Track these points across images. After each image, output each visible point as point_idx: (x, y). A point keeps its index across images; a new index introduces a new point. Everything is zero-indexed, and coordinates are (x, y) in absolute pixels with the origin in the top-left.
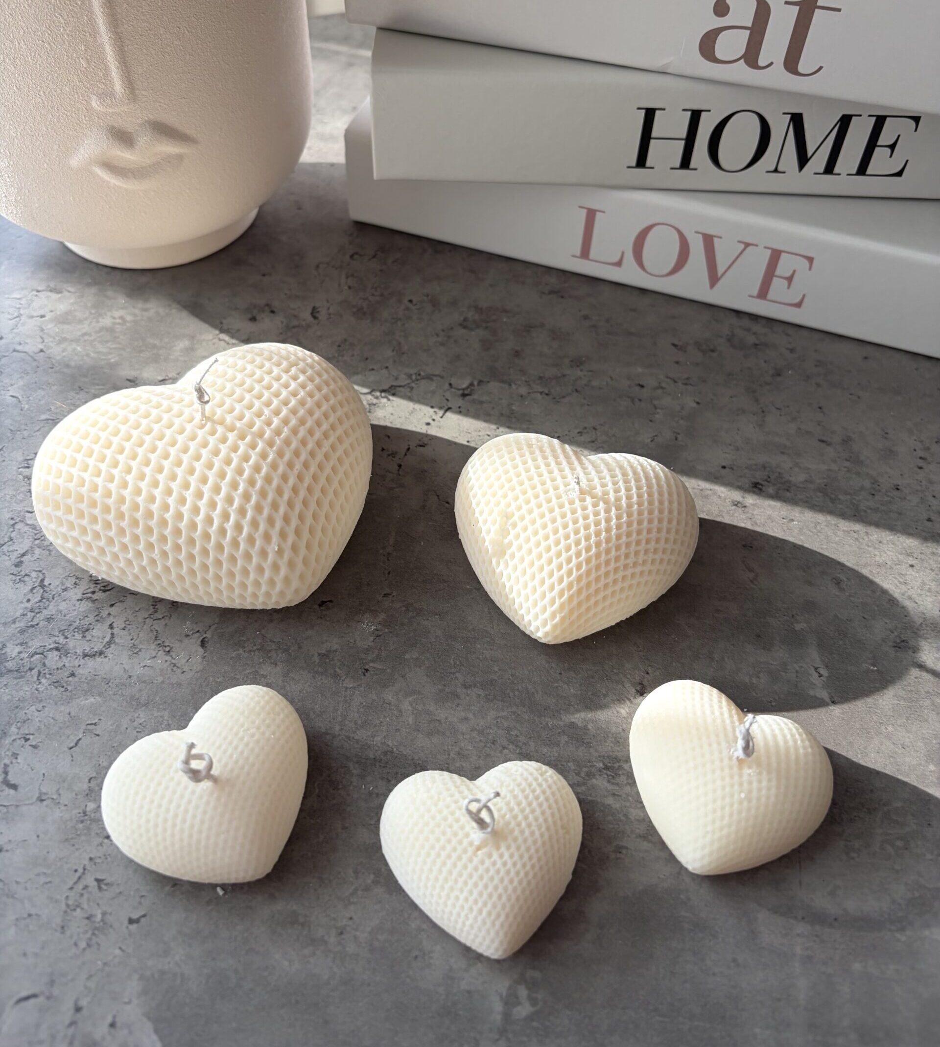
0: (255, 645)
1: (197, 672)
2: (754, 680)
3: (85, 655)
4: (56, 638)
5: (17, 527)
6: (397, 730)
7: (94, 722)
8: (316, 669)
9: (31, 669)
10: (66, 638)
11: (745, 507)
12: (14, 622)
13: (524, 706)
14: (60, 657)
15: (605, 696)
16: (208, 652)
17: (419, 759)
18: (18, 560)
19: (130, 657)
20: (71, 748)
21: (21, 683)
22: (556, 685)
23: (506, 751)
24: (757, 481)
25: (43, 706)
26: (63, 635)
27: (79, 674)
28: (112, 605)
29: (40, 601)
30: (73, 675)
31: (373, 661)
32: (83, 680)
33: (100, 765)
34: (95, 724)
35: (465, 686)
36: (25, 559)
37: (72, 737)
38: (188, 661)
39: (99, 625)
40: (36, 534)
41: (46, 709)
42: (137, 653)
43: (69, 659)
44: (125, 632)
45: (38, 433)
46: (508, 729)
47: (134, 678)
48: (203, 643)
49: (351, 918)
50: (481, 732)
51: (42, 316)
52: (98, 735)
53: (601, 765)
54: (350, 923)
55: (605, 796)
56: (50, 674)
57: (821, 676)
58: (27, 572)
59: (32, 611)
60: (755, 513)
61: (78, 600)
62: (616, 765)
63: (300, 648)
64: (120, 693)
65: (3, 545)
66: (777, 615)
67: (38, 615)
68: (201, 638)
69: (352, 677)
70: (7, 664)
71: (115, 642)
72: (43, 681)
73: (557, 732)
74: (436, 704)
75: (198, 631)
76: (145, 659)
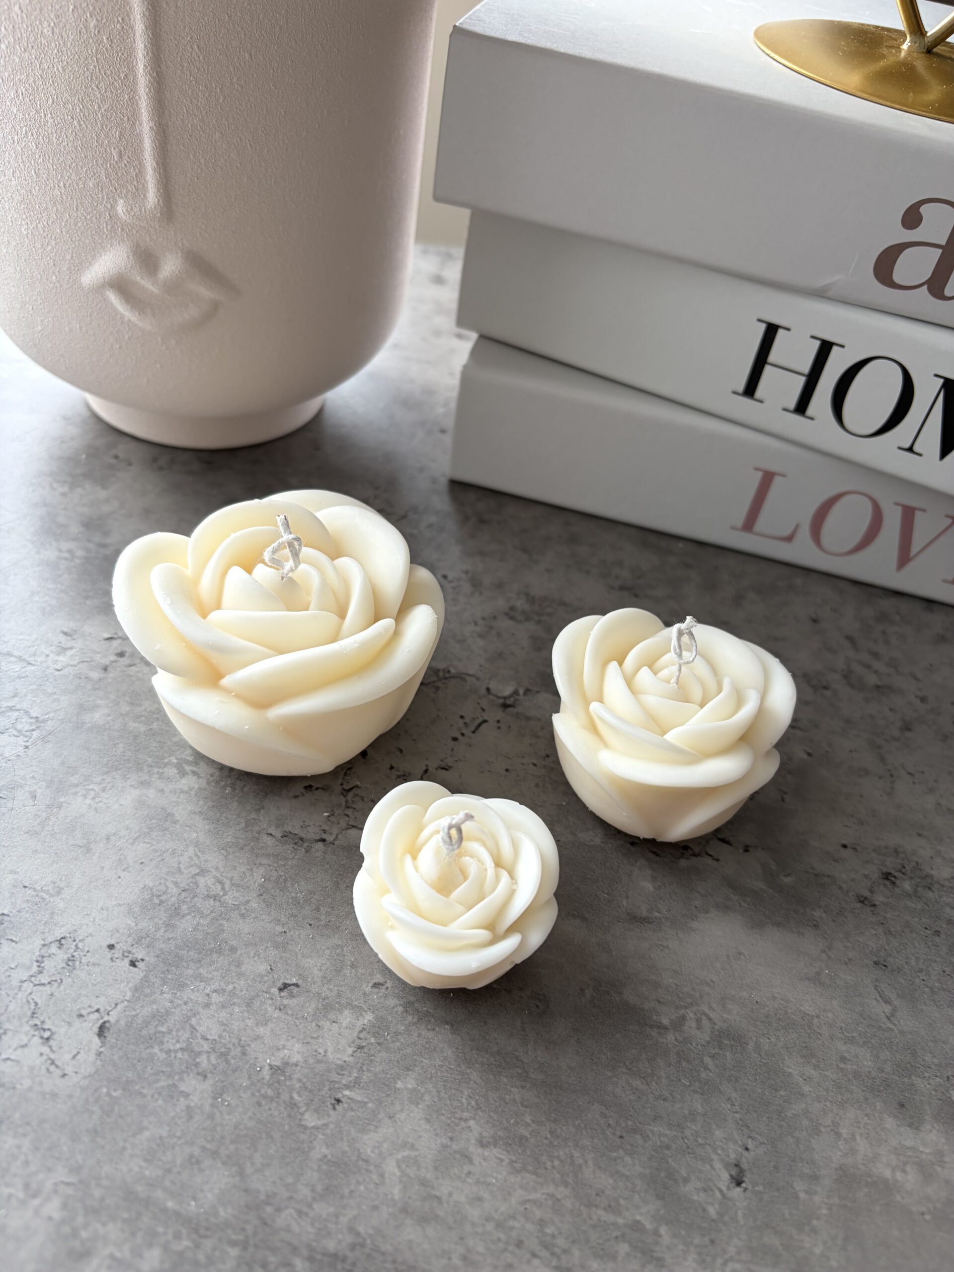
0: (178, 1041)
1: (85, 1078)
2: (899, 1175)
6: (375, 1208)
8: (263, 1092)
11: (874, 905)
13: (566, 1186)
15: (686, 1180)
16: (108, 1045)
22: (615, 1154)
23: (536, 1262)
24: (889, 871)
31: (347, 1087)
35: (482, 1144)
38: (74, 1057)
46: (542, 1223)
48: (102, 1031)
50: (499, 1225)
60: (888, 915)
63: (244, 1053)
66: (927, 1075)
68: (101, 1021)
69: (316, 1111)
73: (615, 1234)
74: (436, 1168)
75: (98, 1011)
76: (10, 1047)
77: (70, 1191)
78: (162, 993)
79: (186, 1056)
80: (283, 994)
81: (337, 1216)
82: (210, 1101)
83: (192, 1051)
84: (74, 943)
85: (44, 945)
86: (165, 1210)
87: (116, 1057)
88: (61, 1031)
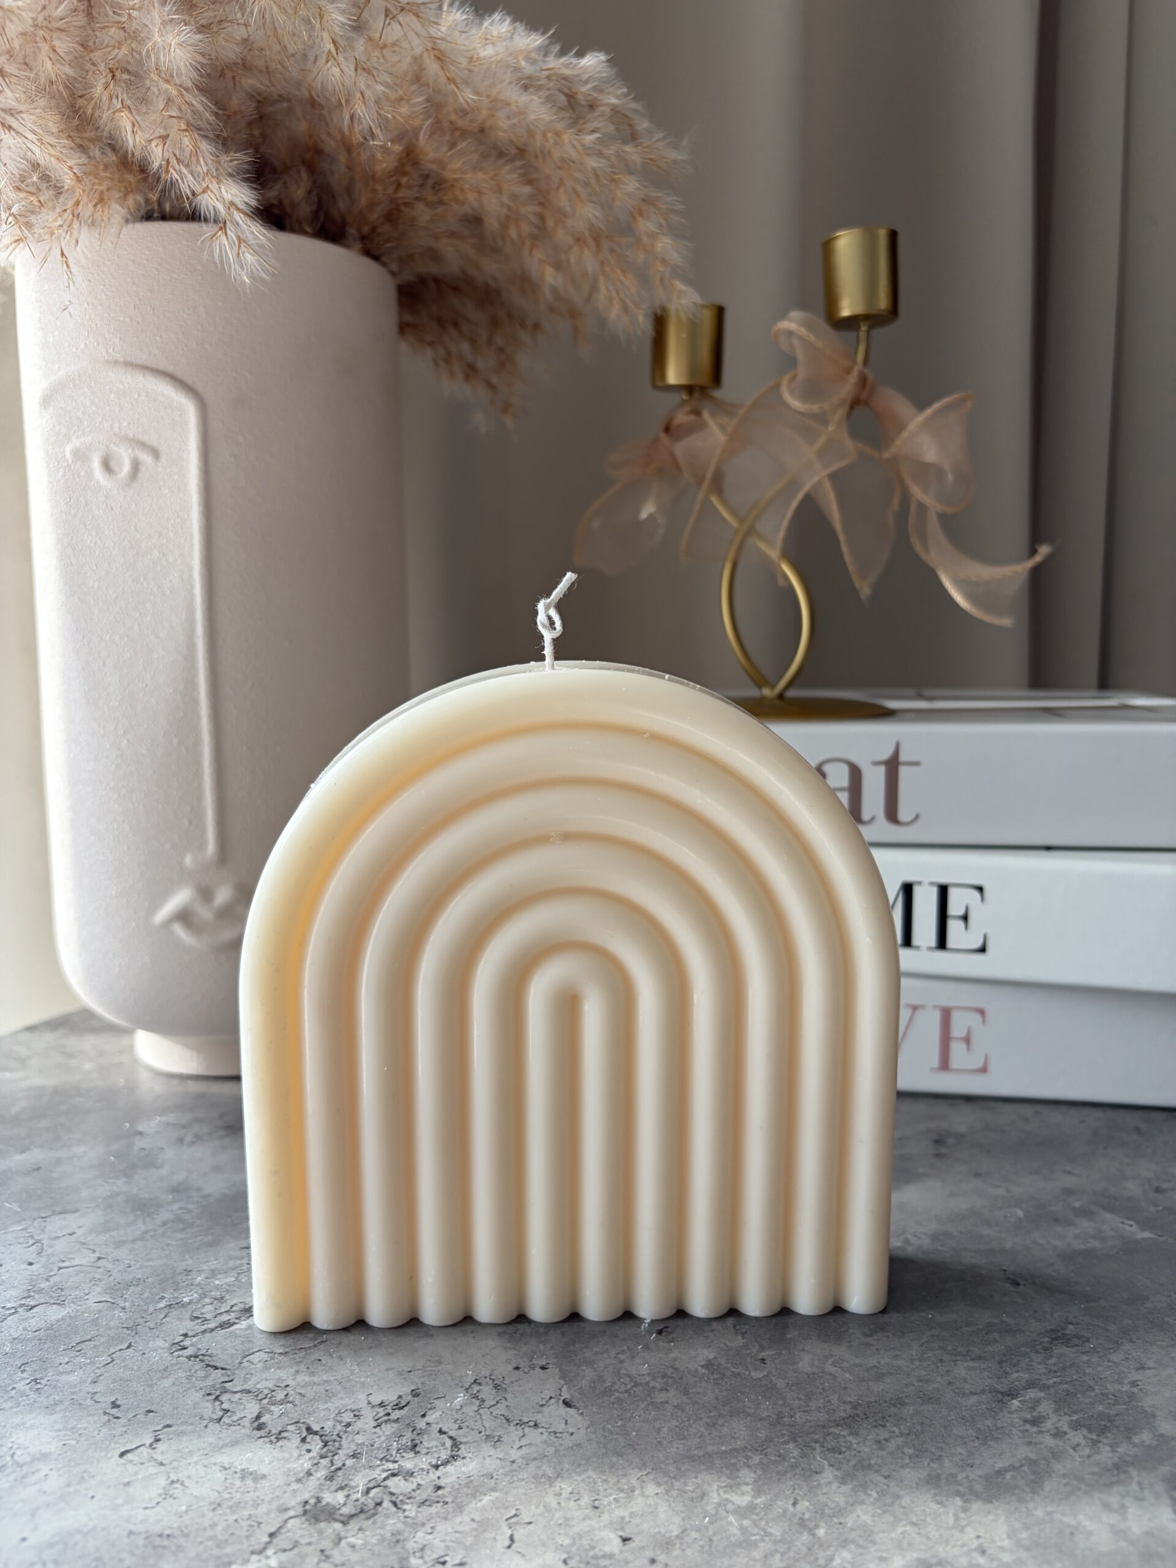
0: (626, 1385)
1: (587, 1428)
2: (1089, 1245)
3: (437, 1467)
4: (381, 1467)
5: (221, 1398)
6: (845, 1388)
7: (512, 1514)
8: (712, 1377)
9: (379, 1504)
10: (396, 1462)
12: (309, 1474)
14: (406, 1480)
16: (581, 1408)
17: (891, 1399)
18: (256, 1424)
19: (494, 1447)
20: (509, 1547)
21: (380, 1520)
23: (959, 1363)
25: (432, 1528)
26: (388, 1461)
27: (446, 1484)
28: (424, 1416)
29: (325, 1446)
30: (439, 1488)
32: (457, 1486)
33: (562, 1545)
34: (516, 1515)
36: (263, 1420)
37: (499, 1537)
38: (566, 1423)
39: (425, 1436)
40: (257, 1396)
41: (438, 1529)
42: (498, 1441)
43: (419, 1477)
44: (465, 1430)
45: (168, 1319)
46: (940, 1347)
47: (520, 1461)
48: (567, 1404)
49: (978, 1537)
50: (921, 1360)
51: (70, 1235)
52: (530, 1523)
53: (1047, 1339)
54: (981, 1540)
55: (1078, 1357)
56: (409, 1498)
57: (1131, 1226)
58: (280, 1429)
59: (322, 1457)
61: (375, 1427)
62: (1059, 1334)
63: (676, 1369)
64: (515, 1479)
65: (220, 1419)
67: (336, 1457)
68: (561, 1401)
69: (755, 1369)
70: (341, 1512)
71: (461, 1443)
72: (405, 1507)
73: (984, 1332)
74: (857, 1357)
75: (551, 1398)
76: (514, 1441)
77: (651, 1477)
78: (584, 1371)
79: (641, 1388)
80: (664, 1334)
81: (829, 1401)
82: (684, 1398)
83: (642, 1384)
84: (488, 1380)
85: (467, 1390)
86: (725, 1452)
87: (594, 1410)
88: (538, 1418)
